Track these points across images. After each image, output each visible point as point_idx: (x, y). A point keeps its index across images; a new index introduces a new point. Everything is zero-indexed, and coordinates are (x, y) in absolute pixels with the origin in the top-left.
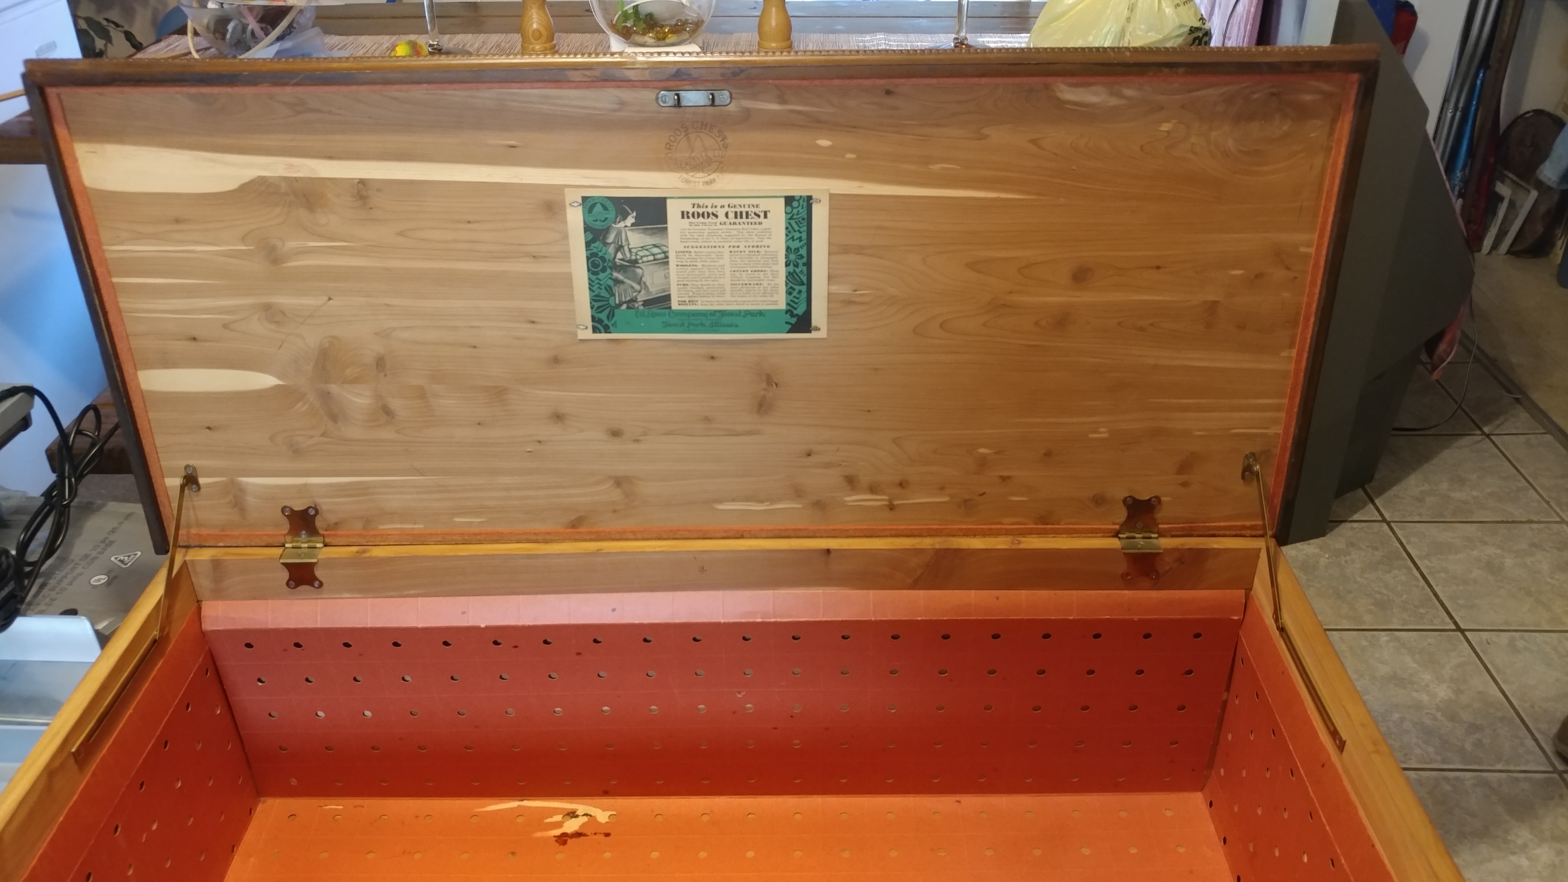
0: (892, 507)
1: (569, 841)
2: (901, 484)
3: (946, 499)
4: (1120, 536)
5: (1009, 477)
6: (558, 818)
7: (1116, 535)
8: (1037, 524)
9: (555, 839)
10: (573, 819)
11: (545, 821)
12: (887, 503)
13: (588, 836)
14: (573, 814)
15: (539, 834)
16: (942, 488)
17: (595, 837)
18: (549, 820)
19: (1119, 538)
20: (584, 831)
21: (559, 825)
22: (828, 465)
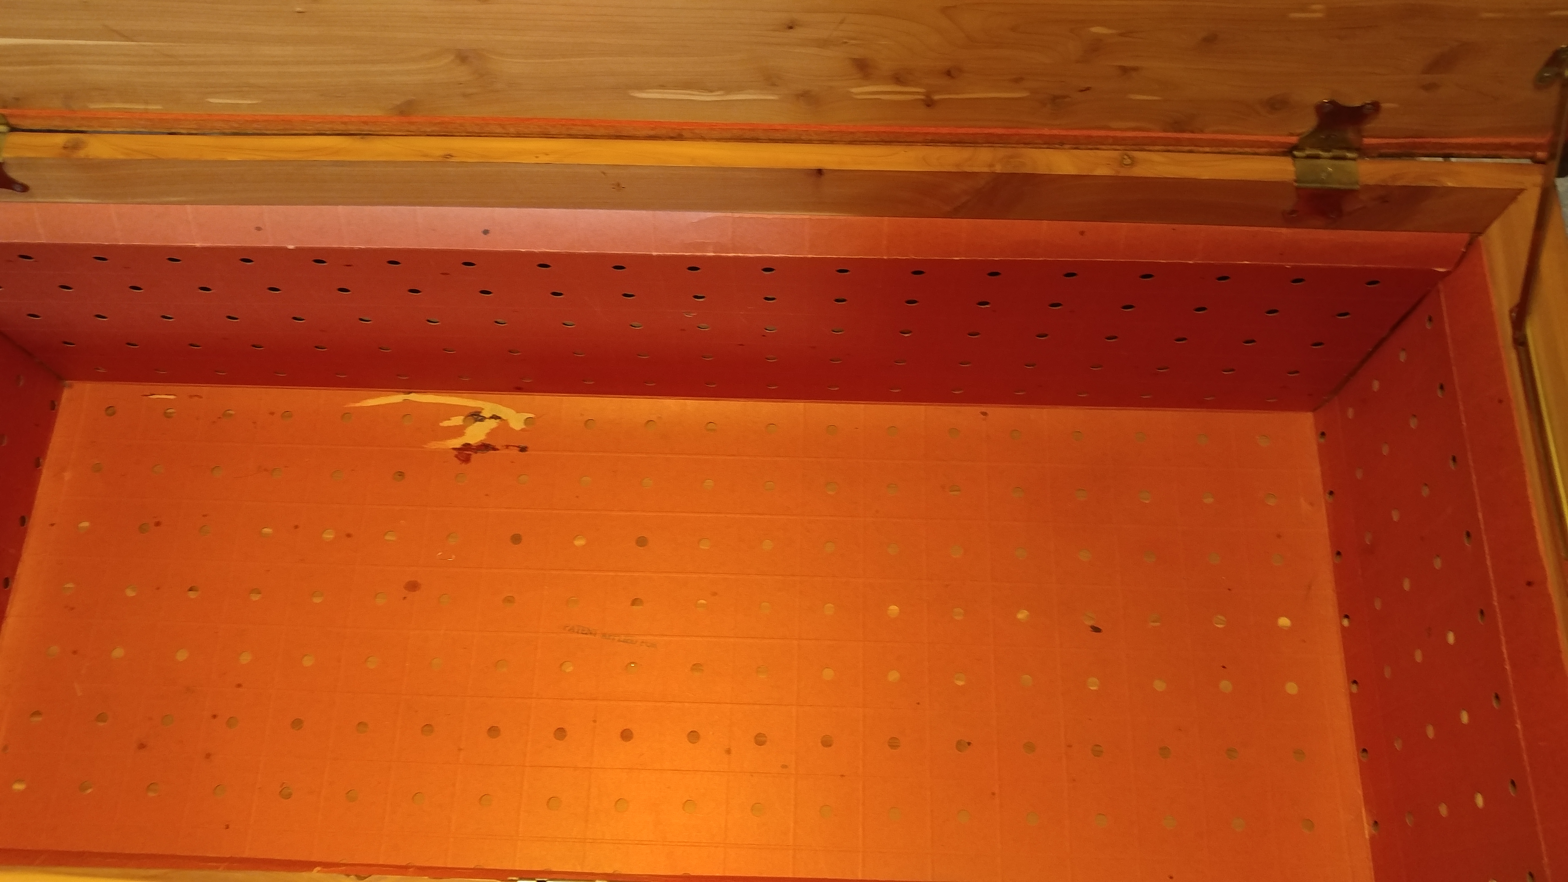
0: (929, 103)
1: (475, 457)
2: (948, 73)
3: (1024, 94)
4: (1296, 153)
5: (1135, 69)
6: (457, 421)
7: (1289, 151)
8: (1165, 131)
9: (455, 452)
10: (478, 423)
11: (441, 424)
12: (922, 97)
13: (498, 450)
14: (476, 416)
15: (435, 445)
16: (1018, 80)
17: (506, 451)
18: (446, 423)
19: (1294, 157)
20: (492, 443)
21: (458, 431)
22: (823, 43)
